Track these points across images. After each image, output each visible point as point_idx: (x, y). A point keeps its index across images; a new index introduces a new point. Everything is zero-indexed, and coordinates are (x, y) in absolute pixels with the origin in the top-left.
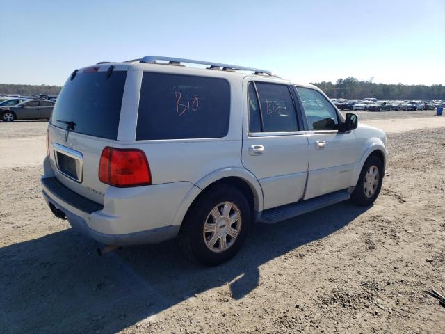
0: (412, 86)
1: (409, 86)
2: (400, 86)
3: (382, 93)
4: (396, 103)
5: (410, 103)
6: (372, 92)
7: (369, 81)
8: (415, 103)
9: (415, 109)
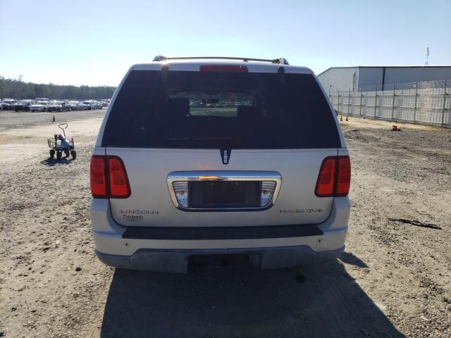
0: (63, 87)
1: (59, 87)
2: (51, 86)
3: (34, 93)
4: (73, 103)
5: (84, 103)
6: (24, 91)
7: (17, 79)
8: (88, 103)
9: (89, 109)
